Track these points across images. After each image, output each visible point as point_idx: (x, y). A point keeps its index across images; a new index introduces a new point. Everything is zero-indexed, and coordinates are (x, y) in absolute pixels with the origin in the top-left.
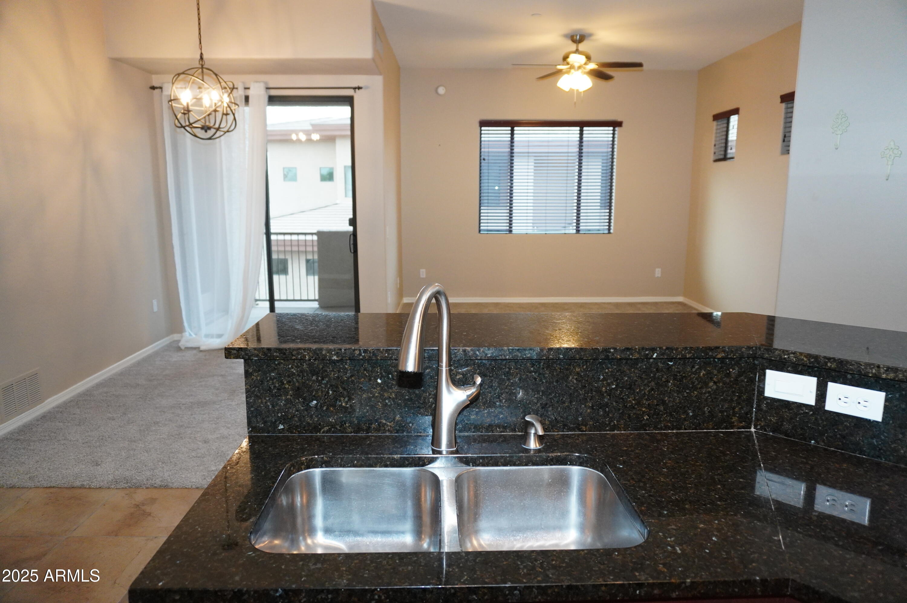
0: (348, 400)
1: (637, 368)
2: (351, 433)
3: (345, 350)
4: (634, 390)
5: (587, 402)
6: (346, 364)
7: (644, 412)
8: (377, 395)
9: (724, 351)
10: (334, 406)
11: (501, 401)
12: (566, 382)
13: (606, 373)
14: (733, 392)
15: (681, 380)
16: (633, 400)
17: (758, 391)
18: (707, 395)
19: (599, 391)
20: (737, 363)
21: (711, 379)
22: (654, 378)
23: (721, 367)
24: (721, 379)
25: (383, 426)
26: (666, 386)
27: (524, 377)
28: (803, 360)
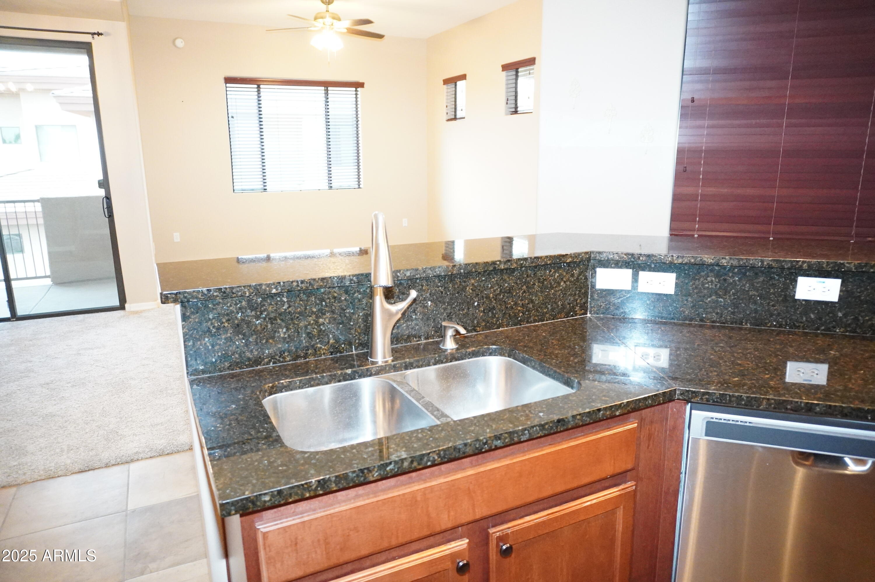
0: (287, 330)
1: (513, 276)
2: (290, 361)
3: (284, 283)
4: (512, 294)
5: (480, 307)
6: (283, 297)
7: (519, 311)
8: (312, 322)
9: (571, 257)
10: (273, 338)
11: (416, 314)
12: (464, 292)
13: (492, 282)
14: (576, 288)
15: (543, 283)
16: (512, 302)
17: (591, 285)
18: (560, 292)
19: (488, 297)
20: (578, 265)
21: (562, 279)
22: (525, 283)
23: (568, 270)
24: (568, 279)
25: (319, 350)
26: (533, 288)
27: (433, 291)
28: (623, 257)
